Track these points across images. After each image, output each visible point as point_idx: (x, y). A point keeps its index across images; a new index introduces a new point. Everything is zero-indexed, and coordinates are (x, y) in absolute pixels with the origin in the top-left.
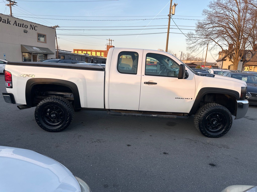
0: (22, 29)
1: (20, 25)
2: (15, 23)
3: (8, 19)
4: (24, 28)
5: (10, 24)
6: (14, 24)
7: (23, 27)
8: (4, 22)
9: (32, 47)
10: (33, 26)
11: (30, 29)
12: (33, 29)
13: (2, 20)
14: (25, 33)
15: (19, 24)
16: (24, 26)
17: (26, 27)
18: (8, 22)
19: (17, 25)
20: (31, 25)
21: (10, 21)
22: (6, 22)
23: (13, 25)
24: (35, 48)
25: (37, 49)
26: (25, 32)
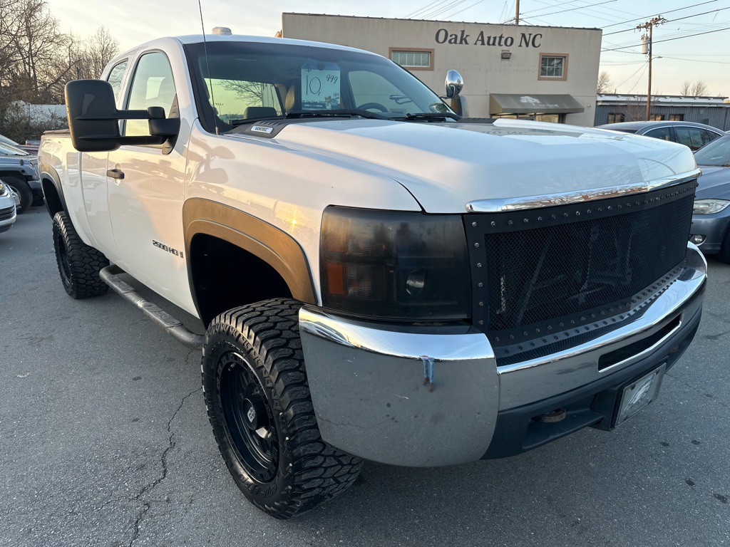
0: (498, 50)
1: (492, 42)
2: (480, 38)
3: (463, 32)
4: (504, 48)
5: (466, 43)
6: (478, 40)
7: (500, 44)
8: (453, 41)
9: (518, 97)
10: (530, 35)
11: (520, 46)
12: (527, 45)
13: (449, 38)
14: (506, 62)
15: (489, 38)
16: (503, 40)
17: (509, 43)
18: (464, 40)
19: (486, 42)
20: (523, 35)
21: (467, 36)
22: (458, 41)
23: (476, 44)
24: (524, 100)
25: (531, 101)
26: (506, 56)
